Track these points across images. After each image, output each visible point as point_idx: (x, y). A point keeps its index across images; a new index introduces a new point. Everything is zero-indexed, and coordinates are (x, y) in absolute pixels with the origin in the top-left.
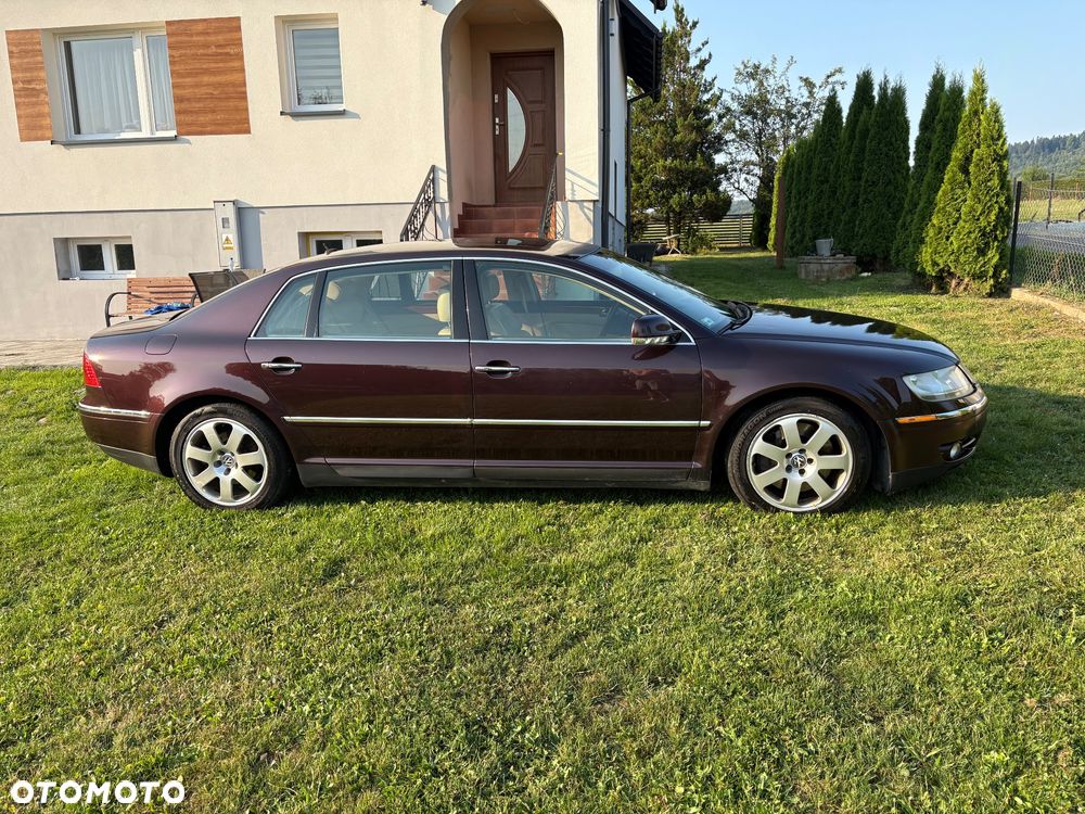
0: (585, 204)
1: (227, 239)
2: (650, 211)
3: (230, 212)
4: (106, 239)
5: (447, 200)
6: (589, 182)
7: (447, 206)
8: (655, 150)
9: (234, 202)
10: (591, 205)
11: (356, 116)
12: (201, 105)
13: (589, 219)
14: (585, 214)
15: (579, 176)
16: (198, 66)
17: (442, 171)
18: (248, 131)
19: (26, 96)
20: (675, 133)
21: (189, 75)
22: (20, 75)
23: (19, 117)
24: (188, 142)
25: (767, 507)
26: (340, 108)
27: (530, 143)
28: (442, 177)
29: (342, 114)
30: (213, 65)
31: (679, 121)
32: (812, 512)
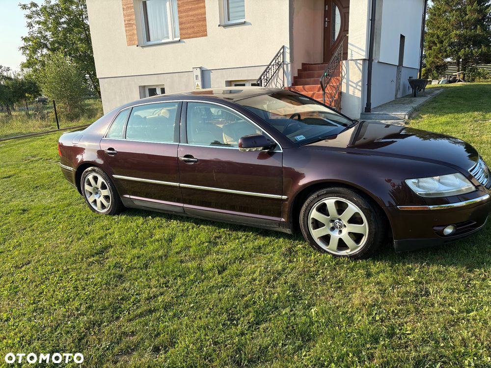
0: (358, 61)
1: (198, 85)
2: (449, 60)
3: (198, 72)
4: (157, 86)
5: (289, 62)
6: (360, 49)
7: (289, 65)
8: (452, 25)
9: (200, 68)
10: (361, 62)
11: (250, 24)
12: (189, 25)
13: (360, 69)
14: (358, 67)
15: (355, 47)
16: (188, 7)
17: (287, 48)
18: (206, 35)
19: (129, 27)
20: (466, 15)
21: (184, 12)
22: (127, 18)
23: (127, 36)
24: (184, 42)
25: (320, 249)
26: (243, 21)
27: (343, 30)
28: (288, 51)
29: (244, 23)
30: (193, 6)
31: (469, 8)
32: (344, 256)
